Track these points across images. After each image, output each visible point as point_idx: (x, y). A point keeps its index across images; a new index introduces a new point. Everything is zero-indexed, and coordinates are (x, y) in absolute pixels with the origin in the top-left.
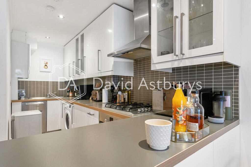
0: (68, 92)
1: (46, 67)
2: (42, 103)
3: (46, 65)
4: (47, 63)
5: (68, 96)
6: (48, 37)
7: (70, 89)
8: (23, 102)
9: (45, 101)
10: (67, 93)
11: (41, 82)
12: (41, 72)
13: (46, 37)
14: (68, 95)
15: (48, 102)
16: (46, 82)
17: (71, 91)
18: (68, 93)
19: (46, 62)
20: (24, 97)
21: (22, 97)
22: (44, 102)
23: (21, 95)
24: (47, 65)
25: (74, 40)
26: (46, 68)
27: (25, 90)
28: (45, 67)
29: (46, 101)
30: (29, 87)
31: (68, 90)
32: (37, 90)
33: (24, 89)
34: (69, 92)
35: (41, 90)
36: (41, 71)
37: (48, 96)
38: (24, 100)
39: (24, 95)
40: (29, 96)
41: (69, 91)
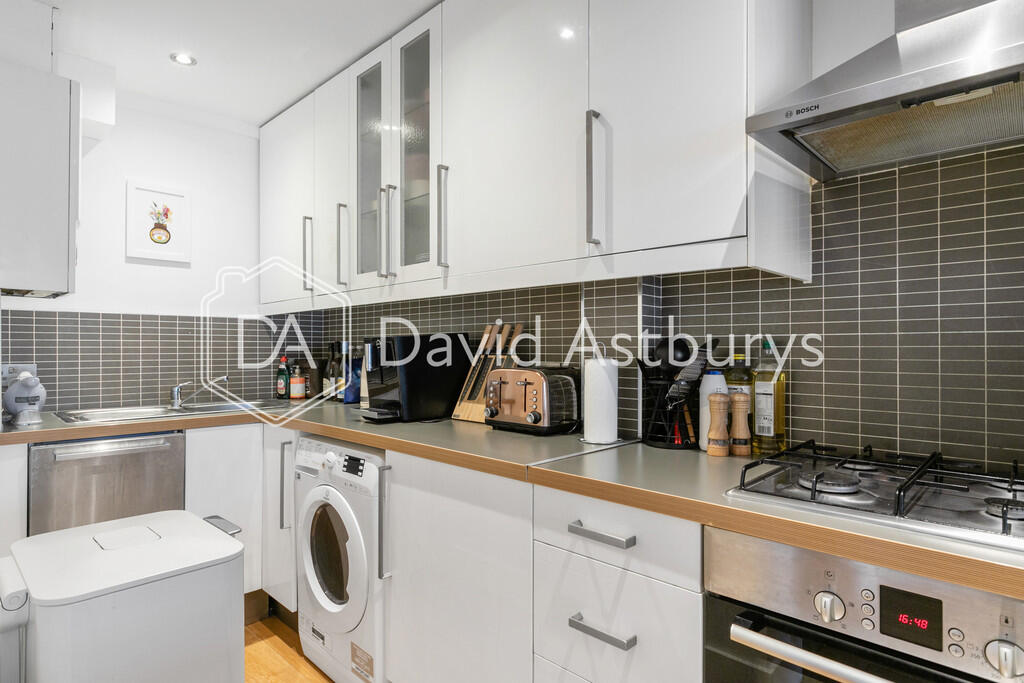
0: (280, 372)
1: (160, 234)
2: (159, 442)
3: (159, 226)
4: (166, 215)
5: (281, 397)
6: (184, 58)
7: (291, 360)
8: (36, 444)
9: (172, 432)
10: (277, 379)
11: (111, 319)
12: (130, 260)
13: (173, 52)
14: (283, 392)
15: (190, 434)
16: (163, 318)
17: (297, 371)
18: (281, 383)
19: (160, 209)
20: (36, 407)
21: (26, 412)
22: (167, 439)
23: (18, 400)
24: (166, 222)
25: (348, 84)
26: (164, 239)
27: (39, 366)
28: (156, 237)
29: (179, 431)
30: (61, 351)
31: (280, 362)
32: (110, 364)
33: (31, 358)
34: (285, 374)
35: (131, 364)
36: (132, 254)
37: (178, 402)
38: (35, 428)
39: (36, 398)
40: (60, 401)
41: (288, 367)
